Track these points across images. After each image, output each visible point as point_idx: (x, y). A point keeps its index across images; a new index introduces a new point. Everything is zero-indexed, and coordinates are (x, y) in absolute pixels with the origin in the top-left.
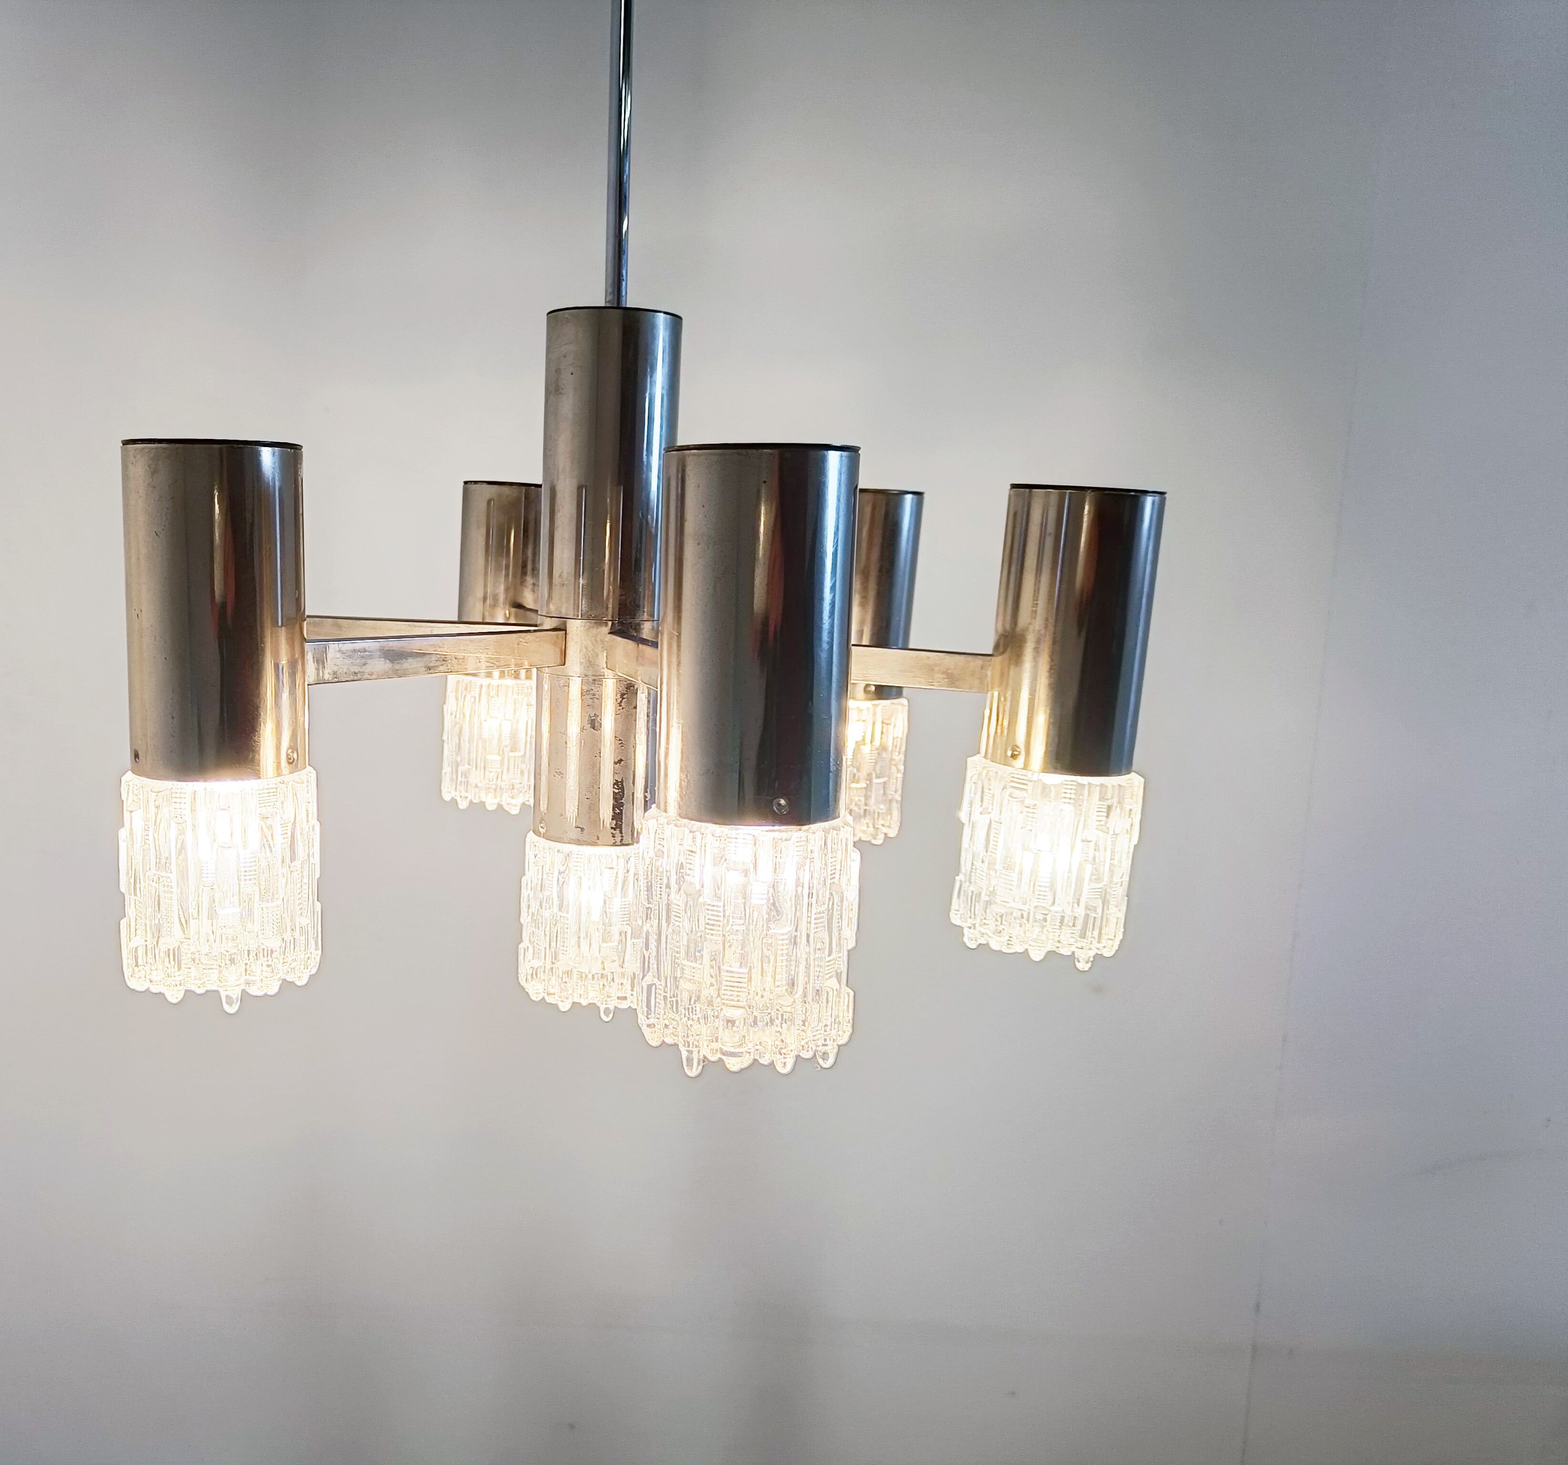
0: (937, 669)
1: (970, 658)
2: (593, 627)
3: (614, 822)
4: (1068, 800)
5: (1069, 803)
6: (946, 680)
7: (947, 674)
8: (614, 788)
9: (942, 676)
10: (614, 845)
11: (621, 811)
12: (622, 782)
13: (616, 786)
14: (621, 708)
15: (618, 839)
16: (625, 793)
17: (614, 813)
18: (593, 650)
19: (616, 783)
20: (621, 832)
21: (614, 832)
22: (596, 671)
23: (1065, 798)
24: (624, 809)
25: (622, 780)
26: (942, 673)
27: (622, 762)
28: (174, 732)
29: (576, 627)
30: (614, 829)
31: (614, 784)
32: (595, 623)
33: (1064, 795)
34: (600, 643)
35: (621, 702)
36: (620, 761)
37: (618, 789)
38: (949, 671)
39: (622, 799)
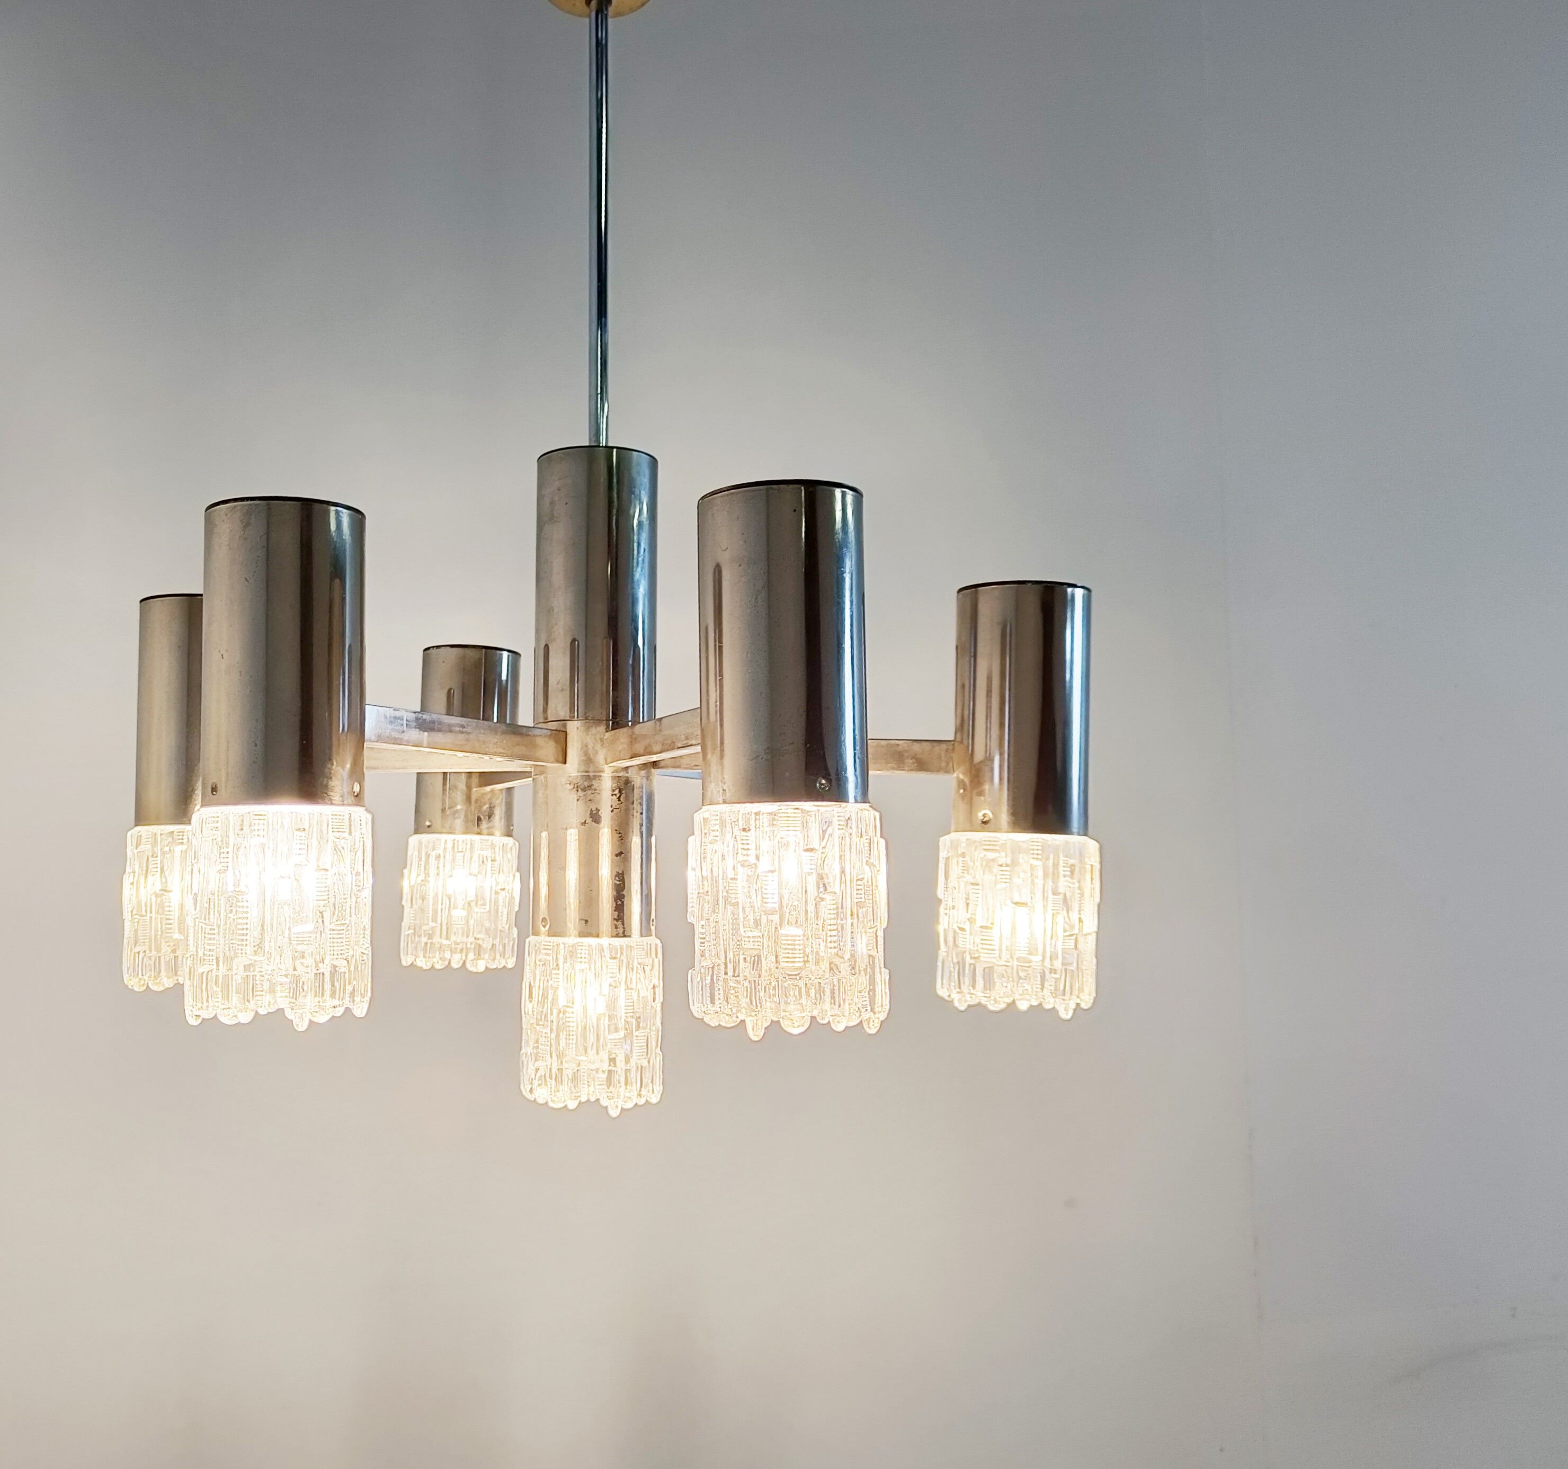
0: (906, 754)
1: (935, 744)
2: (592, 726)
3: (617, 913)
4: (1035, 856)
5: (1037, 859)
6: (916, 764)
7: (916, 759)
8: (615, 879)
9: (911, 761)
10: (617, 936)
11: (623, 902)
12: (623, 873)
13: (617, 878)
14: (620, 802)
15: (621, 930)
16: (626, 884)
17: (616, 904)
18: (593, 748)
19: (618, 875)
20: (623, 924)
21: (617, 923)
22: (596, 767)
23: (1033, 854)
24: (626, 900)
25: (623, 872)
26: (911, 759)
27: (623, 855)
28: (257, 758)
29: (574, 728)
30: (617, 920)
31: (616, 876)
32: (594, 723)
33: (1032, 852)
34: (599, 741)
35: (620, 797)
36: (621, 853)
37: (619, 881)
38: (917, 756)
39: (623, 891)
